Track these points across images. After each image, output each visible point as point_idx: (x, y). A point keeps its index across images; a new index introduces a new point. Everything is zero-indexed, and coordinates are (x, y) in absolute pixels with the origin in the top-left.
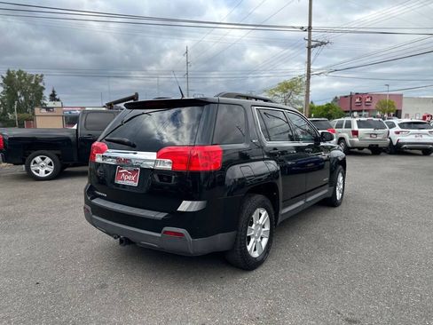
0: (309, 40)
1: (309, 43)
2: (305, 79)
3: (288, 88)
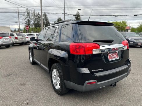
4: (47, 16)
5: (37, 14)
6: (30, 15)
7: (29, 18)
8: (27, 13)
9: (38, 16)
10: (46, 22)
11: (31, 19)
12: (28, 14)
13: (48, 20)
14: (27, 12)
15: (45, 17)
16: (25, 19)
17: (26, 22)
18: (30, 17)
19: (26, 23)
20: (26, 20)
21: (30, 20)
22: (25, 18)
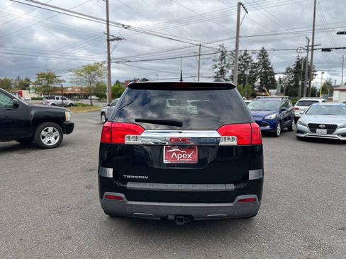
0: (108, 34)
1: (108, 37)
2: (106, 65)
3: (92, 70)
4: (267, 56)
5: (242, 54)
6: (227, 58)
7: (223, 65)
8: (219, 54)
9: (244, 57)
10: (263, 70)
11: (227, 67)
12: (222, 55)
13: (270, 66)
14: (222, 52)
15: (263, 58)
16: (216, 67)
17: (216, 75)
18: (227, 63)
19: (215, 77)
20: (217, 70)
21: (225, 68)
22: (215, 65)
